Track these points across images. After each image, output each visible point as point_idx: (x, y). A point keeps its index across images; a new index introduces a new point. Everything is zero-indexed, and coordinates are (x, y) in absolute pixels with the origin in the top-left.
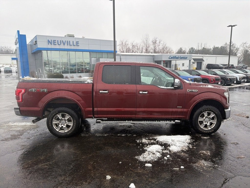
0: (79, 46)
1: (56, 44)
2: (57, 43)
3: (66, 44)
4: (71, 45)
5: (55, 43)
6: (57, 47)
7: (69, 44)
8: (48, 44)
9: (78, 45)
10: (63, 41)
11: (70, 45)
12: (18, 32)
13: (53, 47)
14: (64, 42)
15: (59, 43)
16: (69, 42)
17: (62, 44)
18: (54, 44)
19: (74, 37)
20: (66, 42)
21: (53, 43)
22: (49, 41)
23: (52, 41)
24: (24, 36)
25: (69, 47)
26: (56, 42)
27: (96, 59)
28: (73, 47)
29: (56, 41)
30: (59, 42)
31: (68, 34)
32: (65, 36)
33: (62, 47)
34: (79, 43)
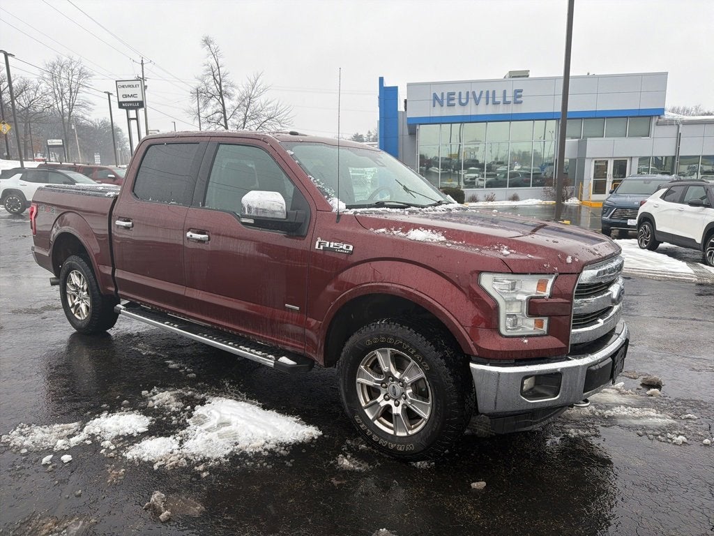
0: (521, 102)
1: (454, 105)
2: (456, 102)
3: (483, 101)
4: (499, 103)
5: (452, 102)
6: (458, 111)
7: (490, 100)
8: (434, 106)
9: (519, 100)
10: (474, 93)
11: (495, 103)
12: (381, 80)
13: (445, 112)
14: (478, 97)
15: (464, 101)
16: (491, 95)
17: (472, 101)
18: (449, 105)
19: (528, 76)
20: (484, 95)
21: (445, 102)
22: (435, 97)
23: (445, 97)
24: (395, 89)
25: (490, 110)
26: (453, 99)
27: (579, 141)
28: (502, 110)
29: (454, 94)
30: (464, 96)
31: (510, 72)
32: (505, 77)
33: (471, 110)
34: (523, 94)
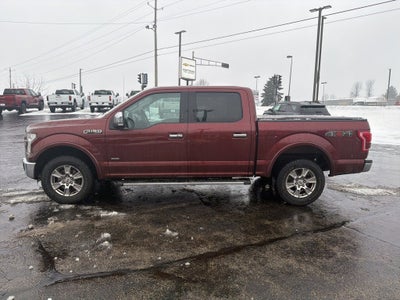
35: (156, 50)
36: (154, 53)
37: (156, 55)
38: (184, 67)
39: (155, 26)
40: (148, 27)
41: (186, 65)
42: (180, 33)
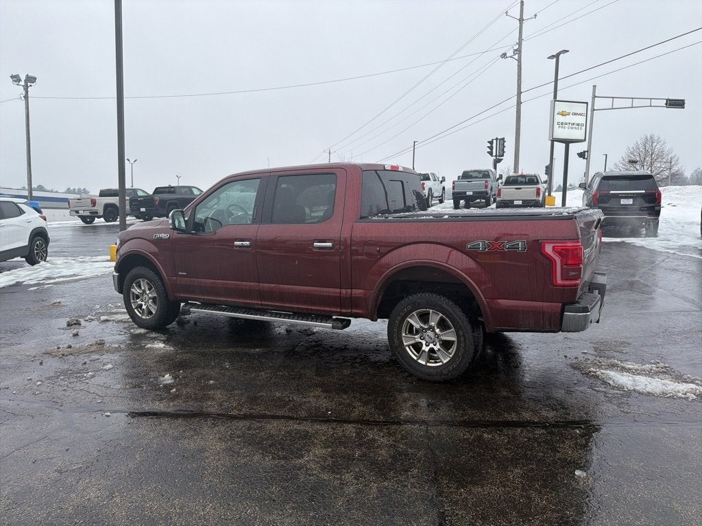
35: (519, 93)
36: (515, 99)
37: (519, 103)
38: (559, 118)
39: (518, 51)
40: (504, 56)
41: (563, 114)
42: (557, 56)
